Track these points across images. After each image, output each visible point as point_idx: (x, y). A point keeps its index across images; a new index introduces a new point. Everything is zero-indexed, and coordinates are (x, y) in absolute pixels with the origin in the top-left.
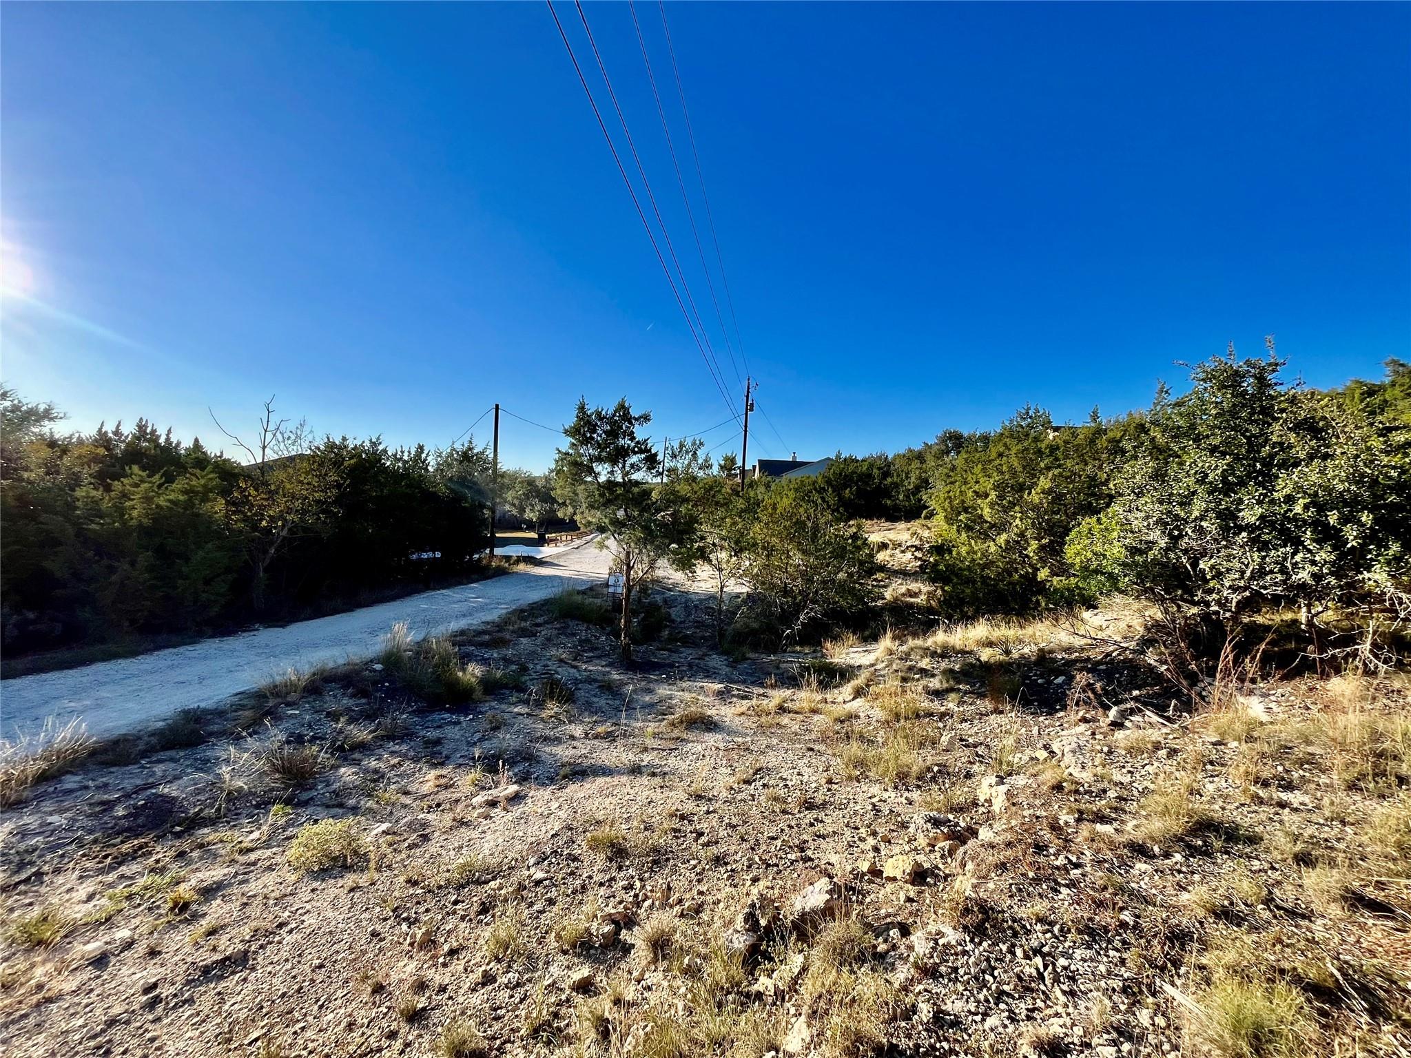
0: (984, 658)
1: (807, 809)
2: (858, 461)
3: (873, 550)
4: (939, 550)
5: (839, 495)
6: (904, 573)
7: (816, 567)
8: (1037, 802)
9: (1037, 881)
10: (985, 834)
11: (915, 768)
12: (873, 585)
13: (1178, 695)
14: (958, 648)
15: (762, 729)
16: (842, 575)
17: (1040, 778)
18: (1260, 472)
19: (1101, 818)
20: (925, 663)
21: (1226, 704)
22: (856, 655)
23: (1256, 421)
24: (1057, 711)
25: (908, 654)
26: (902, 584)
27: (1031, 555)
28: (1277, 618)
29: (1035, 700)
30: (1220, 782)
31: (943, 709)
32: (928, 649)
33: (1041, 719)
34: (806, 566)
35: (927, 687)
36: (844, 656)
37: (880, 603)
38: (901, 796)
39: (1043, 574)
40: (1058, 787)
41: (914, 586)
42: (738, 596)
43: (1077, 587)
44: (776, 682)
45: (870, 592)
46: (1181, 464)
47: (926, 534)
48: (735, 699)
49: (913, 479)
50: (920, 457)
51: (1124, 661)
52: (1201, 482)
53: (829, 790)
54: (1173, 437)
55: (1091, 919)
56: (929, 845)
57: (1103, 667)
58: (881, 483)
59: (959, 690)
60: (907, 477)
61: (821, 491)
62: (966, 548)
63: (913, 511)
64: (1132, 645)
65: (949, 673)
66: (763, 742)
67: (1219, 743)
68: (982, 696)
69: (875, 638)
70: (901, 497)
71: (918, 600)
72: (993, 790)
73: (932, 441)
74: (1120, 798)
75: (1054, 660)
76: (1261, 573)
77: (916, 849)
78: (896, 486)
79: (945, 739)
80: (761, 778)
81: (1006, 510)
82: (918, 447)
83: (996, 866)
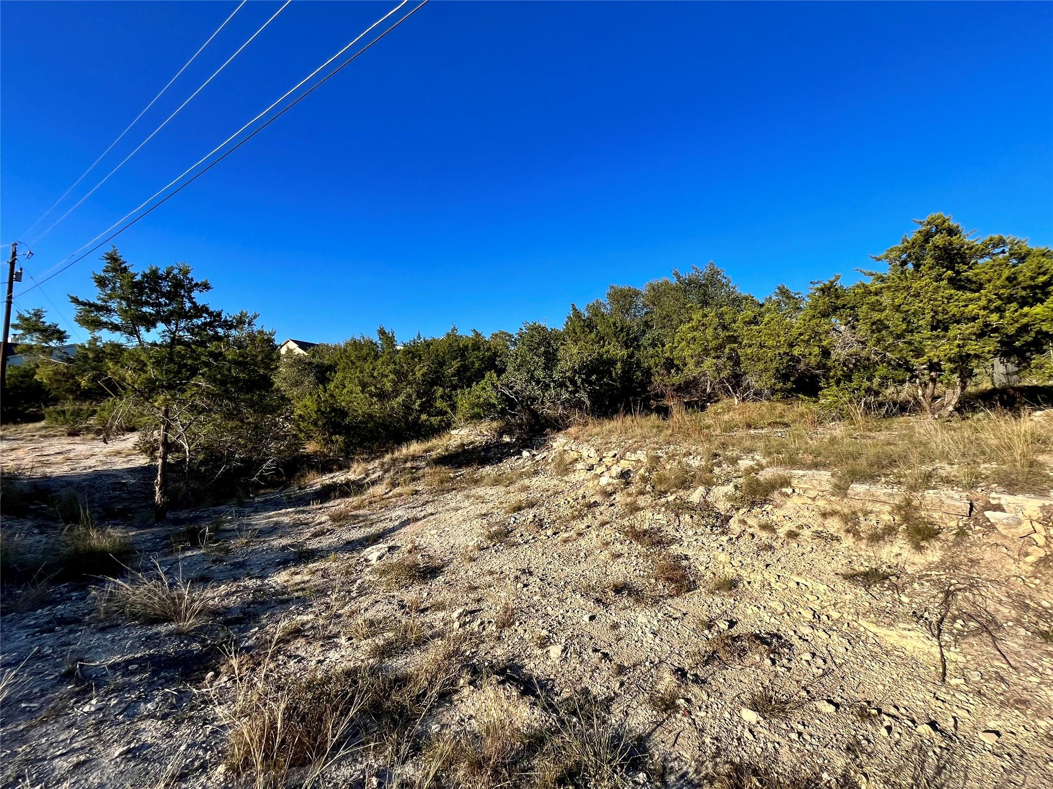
0: (436, 456)
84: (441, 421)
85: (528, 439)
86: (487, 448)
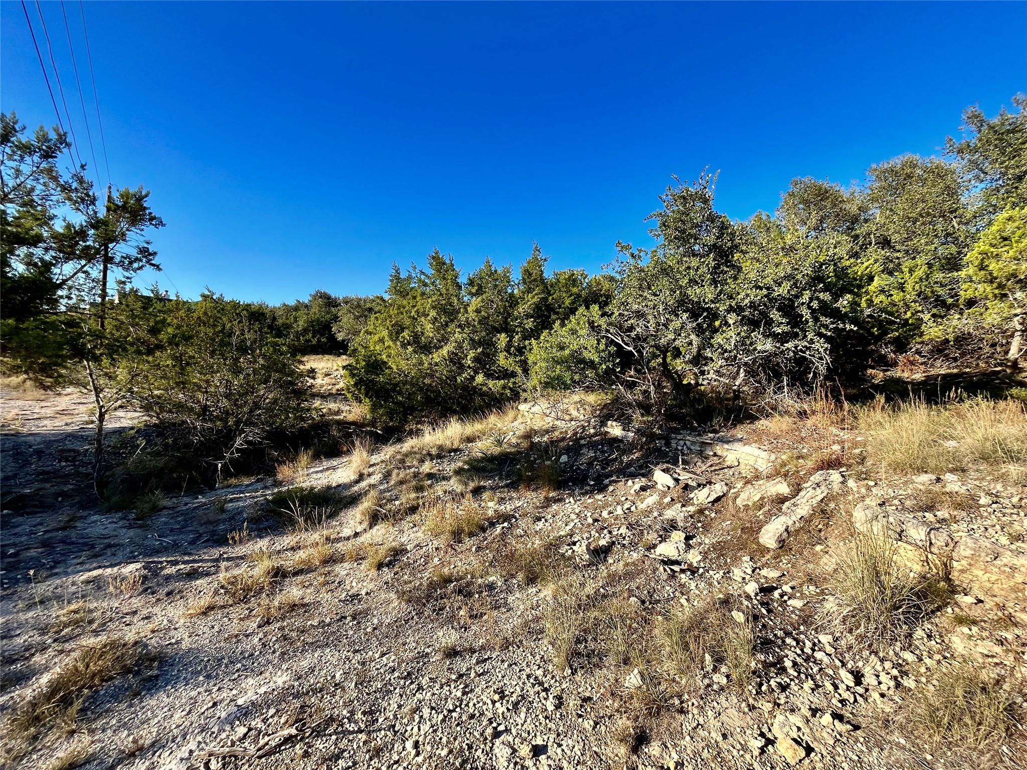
20: (426, 468)
25: (402, 462)
36: (305, 478)
41: (332, 406)
48: (177, 585)
65: (464, 473)
84: (504, 387)
85: (660, 437)
86: (575, 445)
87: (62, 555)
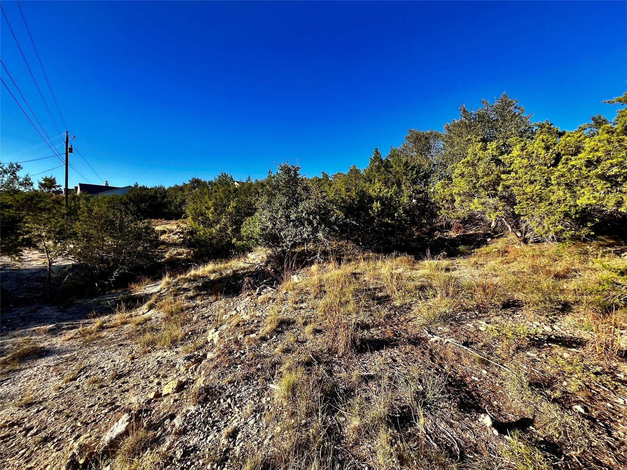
0: (212, 278)
1: (117, 379)
2: (148, 189)
3: (158, 234)
4: (191, 233)
5: (138, 206)
6: (175, 245)
7: (123, 245)
8: (230, 334)
9: (229, 367)
10: (210, 355)
11: (180, 336)
12: (159, 252)
13: (276, 279)
14: (201, 275)
15: (87, 344)
16: (139, 248)
17: (231, 324)
18: (295, 203)
19: (252, 332)
20: (185, 286)
21: (288, 279)
22: (150, 288)
23: (294, 186)
24: (240, 294)
25: (177, 283)
26: (174, 250)
27: (229, 233)
28: (300, 249)
29: (232, 292)
30: (287, 307)
31: (194, 304)
32: (187, 278)
33: (234, 298)
34: (117, 245)
35: (187, 296)
36: (143, 290)
37: (163, 260)
38: (173, 352)
39: (234, 241)
40: (238, 325)
41: (180, 250)
42: (65, 267)
43: (246, 245)
44: (97, 313)
45: (157, 255)
46: (276, 198)
47: (184, 226)
48: (65, 331)
49: (178, 200)
50: (181, 189)
51: (261, 270)
52: (281, 205)
53: (132, 363)
54: (273, 189)
55: (248, 373)
56: (186, 370)
57: (255, 274)
58: (161, 201)
59: (202, 294)
60: (176, 198)
61: (125, 204)
62: (202, 231)
63: (178, 215)
64: (263, 264)
65: (197, 288)
66: (87, 351)
67: (286, 293)
68: (211, 295)
69: (160, 278)
70: (173, 208)
71: (183, 257)
72: (214, 335)
73: (187, 182)
74: (259, 322)
75: (239, 274)
76: (296, 235)
77: (180, 374)
78: (170, 202)
79: (195, 318)
80: (84, 373)
81: (219, 215)
82: (180, 184)
83: (213, 368)
87: (28, 322)
